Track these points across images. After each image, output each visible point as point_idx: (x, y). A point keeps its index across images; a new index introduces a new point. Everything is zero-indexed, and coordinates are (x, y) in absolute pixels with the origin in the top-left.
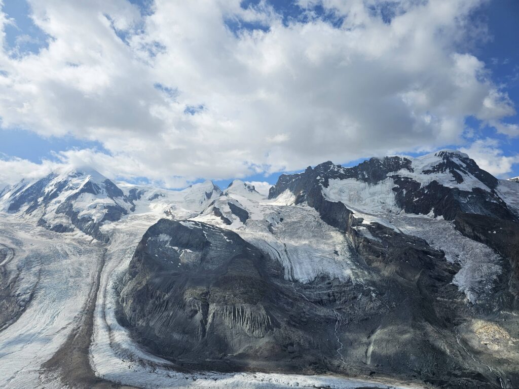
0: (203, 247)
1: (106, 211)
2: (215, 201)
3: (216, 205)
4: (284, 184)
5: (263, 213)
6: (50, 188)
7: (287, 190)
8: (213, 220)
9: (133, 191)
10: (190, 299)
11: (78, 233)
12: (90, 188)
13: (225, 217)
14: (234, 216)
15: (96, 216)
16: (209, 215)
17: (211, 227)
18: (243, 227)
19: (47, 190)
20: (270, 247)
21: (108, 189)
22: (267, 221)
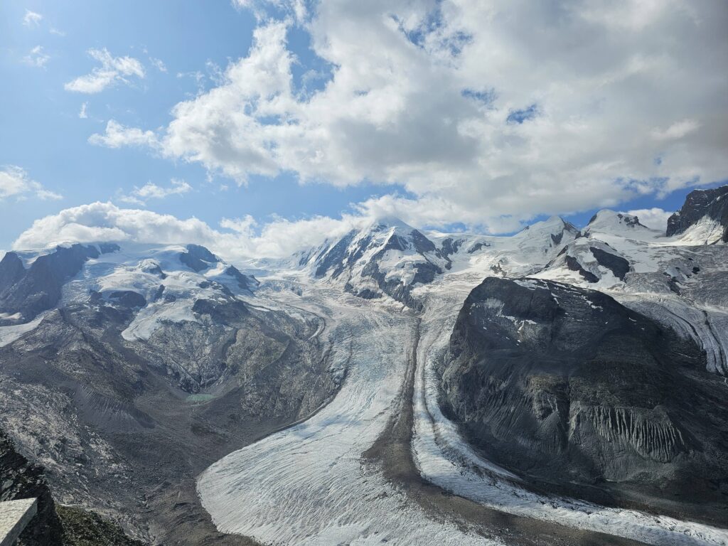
0: (553, 317)
1: (415, 271)
2: (567, 247)
3: (570, 253)
4: (697, 208)
5: (657, 260)
6: (354, 247)
7: (704, 217)
8: (565, 276)
9: (447, 242)
10: (540, 391)
11: (388, 300)
12: (395, 243)
13: (587, 270)
14: (602, 268)
15: (406, 277)
16: (560, 268)
17: (563, 286)
18: (620, 285)
19: (350, 249)
20: (675, 317)
21: (415, 242)
22: (665, 274)
